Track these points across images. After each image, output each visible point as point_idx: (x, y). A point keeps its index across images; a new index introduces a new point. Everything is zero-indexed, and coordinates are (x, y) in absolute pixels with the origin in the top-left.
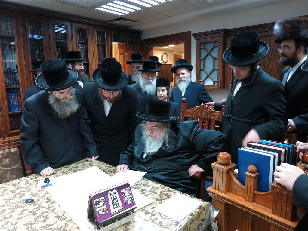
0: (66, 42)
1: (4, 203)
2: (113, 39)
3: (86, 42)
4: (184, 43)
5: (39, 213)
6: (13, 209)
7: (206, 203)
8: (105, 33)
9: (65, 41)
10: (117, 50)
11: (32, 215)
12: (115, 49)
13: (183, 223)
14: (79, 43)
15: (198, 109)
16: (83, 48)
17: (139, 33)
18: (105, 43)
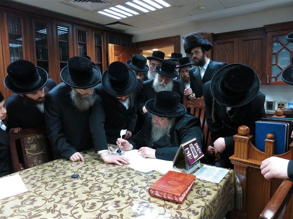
0: (68, 43)
1: (50, 179)
2: (108, 41)
3: (85, 43)
4: (173, 46)
5: (90, 184)
6: (64, 183)
7: (232, 170)
8: (101, 35)
9: (66, 41)
10: (113, 51)
11: (84, 186)
12: (111, 50)
13: (222, 184)
14: (79, 44)
15: (200, 100)
16: (82, 49)
17: (130, 37)
18: (101, 45)
